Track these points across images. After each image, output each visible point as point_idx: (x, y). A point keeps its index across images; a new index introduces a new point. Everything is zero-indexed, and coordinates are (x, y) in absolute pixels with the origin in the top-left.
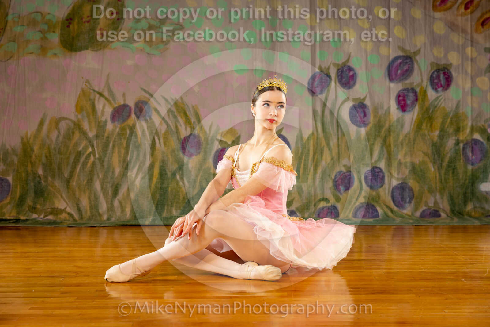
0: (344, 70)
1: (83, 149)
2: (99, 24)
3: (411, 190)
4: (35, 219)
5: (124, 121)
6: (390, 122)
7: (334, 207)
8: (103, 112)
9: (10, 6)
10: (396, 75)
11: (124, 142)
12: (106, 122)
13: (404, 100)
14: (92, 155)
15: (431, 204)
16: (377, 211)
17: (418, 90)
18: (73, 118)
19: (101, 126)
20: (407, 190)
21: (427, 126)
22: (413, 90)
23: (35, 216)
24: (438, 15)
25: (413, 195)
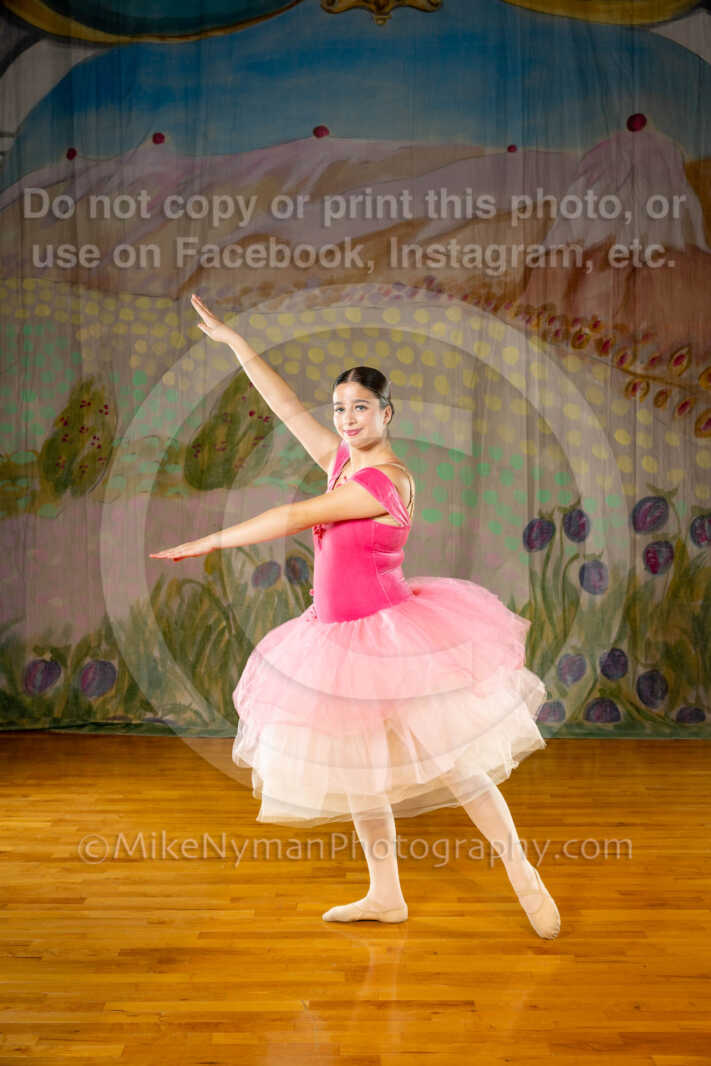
0: (574, 514)
1: (215, 622)
2: (237, 451)
3: (663, 680)
4: (149, 720)
5: (270, 585)
6: (635, 586)
7: (559, 705)
8: (242, 573)
9: (116, 428)
10: (644, 523)
11: (271, 613)
12: (246, 584)
13: (655, 558)
14: (227, 631)
15: (692, 701)
16: (617, 710)
17: (674, 544)
18: (200, 579)
19: (241, 591)
20: (659, 681)
21: (685, 593)
22: (667, 543)
23: (149, 715)
24: (702, 442)
25: (667, 687)
